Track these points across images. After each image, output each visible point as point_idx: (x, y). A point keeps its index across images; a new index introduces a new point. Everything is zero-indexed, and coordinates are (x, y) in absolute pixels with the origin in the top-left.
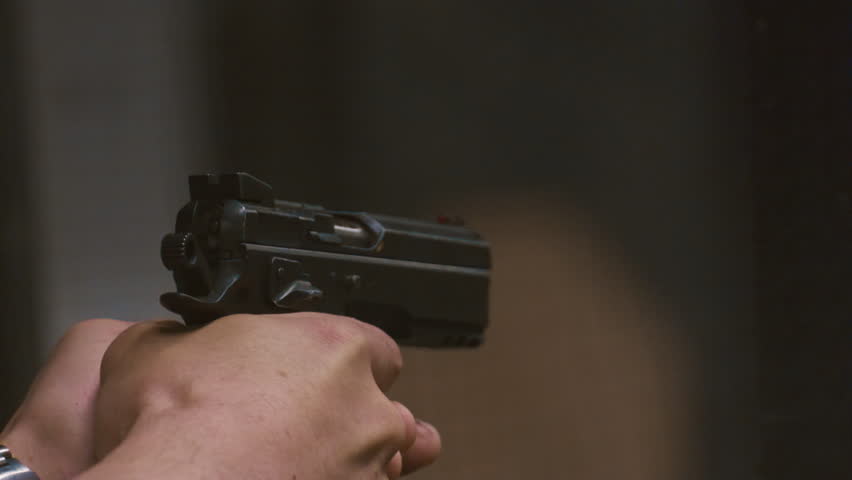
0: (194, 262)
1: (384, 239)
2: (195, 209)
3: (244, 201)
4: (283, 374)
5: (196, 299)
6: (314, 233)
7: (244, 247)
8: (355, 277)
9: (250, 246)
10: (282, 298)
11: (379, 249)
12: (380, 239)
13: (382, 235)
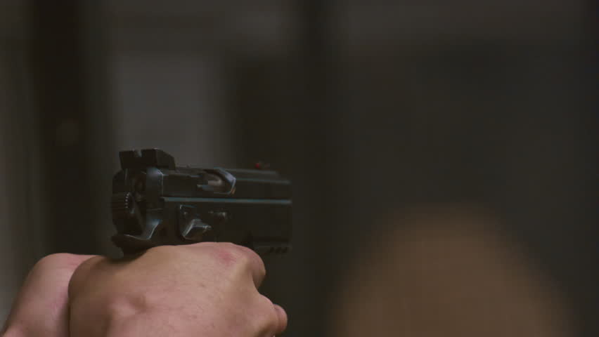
0: (133, 212)
1: (236, 185)
2: (126, 175)
3: (158, 167)
4: (203, 286)
5: (135, 237)
6: (199, 186)
7: (163, 200)
8: (224, 214)
9: (167, 199)
10: (187, 233)
11: (233, 192)
12: (233, 186)
13: (235, 182)
